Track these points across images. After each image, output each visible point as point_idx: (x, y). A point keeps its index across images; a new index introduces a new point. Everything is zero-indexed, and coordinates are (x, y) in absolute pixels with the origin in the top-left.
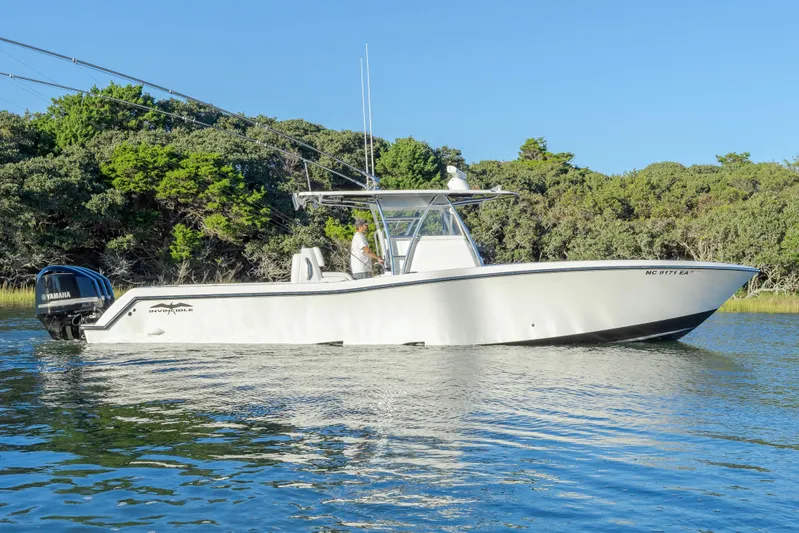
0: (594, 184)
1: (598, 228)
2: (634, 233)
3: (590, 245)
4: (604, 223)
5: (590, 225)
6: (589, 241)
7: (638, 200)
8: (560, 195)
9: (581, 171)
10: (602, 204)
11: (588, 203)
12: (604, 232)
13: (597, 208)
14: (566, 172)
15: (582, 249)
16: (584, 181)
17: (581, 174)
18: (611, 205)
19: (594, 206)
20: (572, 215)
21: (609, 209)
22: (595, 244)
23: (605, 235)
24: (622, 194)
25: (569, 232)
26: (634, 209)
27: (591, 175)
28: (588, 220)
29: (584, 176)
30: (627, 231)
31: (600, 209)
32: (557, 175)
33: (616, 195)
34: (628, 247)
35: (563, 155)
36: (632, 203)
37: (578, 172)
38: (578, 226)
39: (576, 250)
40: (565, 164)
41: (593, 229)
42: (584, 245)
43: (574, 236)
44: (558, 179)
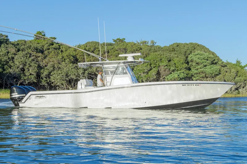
0: (64, 49)
1: (63, 67)
2: (77, 69)
3: (59, 74)
4: (65, 65)
5: (60, 66)
6: (60, 72)
7: (80, 56)
8: (49, 54)
9: (59, 44)
10: (66, 58)
11: (60, 57)
12: (65, 68)
13: (63, 59)
14: (53, 44)
15: (56, 75)
16: (60, 48)
17: (59, 46)
18: (69, 58)
19: (62, 59)
20: (53, 62)
21: (68, 60)
22: (62, 73)
23: (65, 69)
24: (74, 53)
25: (52, 69)
26: (78, 59)
27: (63, 46)
28: (59, 63)
29: (60, 46)
30: (74, 68)
31: (65, 59)
32: (49, 46)
33: (72, 54)
34: (75, 74)
35: (52, 38)
36: (78, 57)
37: (58, 45)
38: (55, 66)
39: (54, 76)
40: (53, 42)
41: (61, 67)
42: (57, 74)
43: (54, 70)
44: (49, 47)
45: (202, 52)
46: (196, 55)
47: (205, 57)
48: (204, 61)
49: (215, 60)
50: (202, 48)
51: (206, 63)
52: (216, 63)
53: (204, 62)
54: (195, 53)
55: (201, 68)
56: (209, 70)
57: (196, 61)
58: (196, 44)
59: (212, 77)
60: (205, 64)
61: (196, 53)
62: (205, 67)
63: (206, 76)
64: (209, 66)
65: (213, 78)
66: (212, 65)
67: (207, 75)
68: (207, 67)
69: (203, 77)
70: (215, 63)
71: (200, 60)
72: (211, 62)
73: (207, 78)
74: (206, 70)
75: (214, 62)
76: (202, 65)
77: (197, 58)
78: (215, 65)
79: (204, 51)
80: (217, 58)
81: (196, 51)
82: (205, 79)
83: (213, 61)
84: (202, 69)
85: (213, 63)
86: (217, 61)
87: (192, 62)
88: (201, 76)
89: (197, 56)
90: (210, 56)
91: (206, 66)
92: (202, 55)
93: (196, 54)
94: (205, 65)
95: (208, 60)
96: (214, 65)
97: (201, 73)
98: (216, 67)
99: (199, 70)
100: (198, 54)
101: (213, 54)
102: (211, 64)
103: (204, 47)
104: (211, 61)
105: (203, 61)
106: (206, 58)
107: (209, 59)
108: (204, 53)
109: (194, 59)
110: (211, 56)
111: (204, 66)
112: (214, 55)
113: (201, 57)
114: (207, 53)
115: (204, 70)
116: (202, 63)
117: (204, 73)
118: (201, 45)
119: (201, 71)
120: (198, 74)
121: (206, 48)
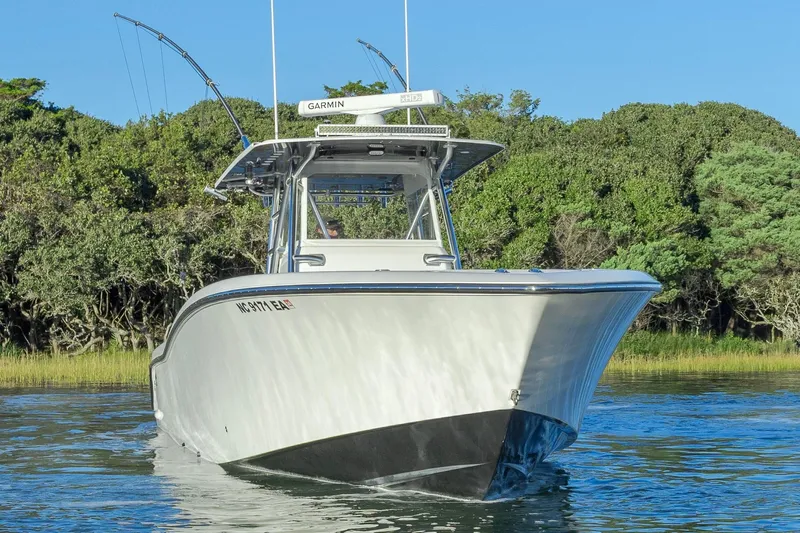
0: (82, 139)
1: (79, 225)
2: (150, 236)
3: (62, 260)
4: (91, 217)
5: (65, 221)
6: (62, 251)
7: (166, 170)
8: (11, 160)
9: (59, 115)
10: (93, 179)
11: (63, 178)
12: (91, 233)
13: (80, 188)
14: (27, 115)
15: (47, 267)
16: (64, 134)
17: (58, 120)
18: (109, 182)
19: (74, 185)
20: (28, 200)
21: (105, 190)
22: (72, 257)
23: (92, 239)
24: (136, 158)
25: (23, 235)
26: (156, 188)
27: (79, 122)
28: (61, 209)
29: (63, 125)
30: (137, 230)
31: (87, 189)
32: (9, 122)
33: (123, 162)
34: (139, 263)
35: (22, 82)
36: (153, 177)
37: (52, 115)
38: (42, 221)
39: (35, 269)
40: (27, 100)
41: (70, 228)
42: (50, 260)
43: (33, 242)
44: (9, 129)
45: (760, 151)
46: (733, 162)
47: (776, 174)
48: (772, 192)
50: (764, 127)
51: (781, 203)
53: (770, 198)
54: (729, 154)
55: (756, 226)
57: (732, 190)
58: (732, 109)
60: (777, 206)
61: (734, 153)
62: (774, 223)
67: (787, 262)
68: (787, 219)
69: (767, 271)
71: (752, 189)
73: (788, 272)
74: (784, 234)
76: (763, 209)
77: (739, 179)
79: (773, 143)
81: (732, 143)
82: (778, 280)
84: (762, 233)
87: (716, 195)
88: (759, 263)
89: (739, 166)
91: (781, 216)
92: (761, 161)
93: (731, 158)
94: (776, 210)
95: (789, 186)
97: (758, 251)
99: (747, 235)
100: (740, 160)
103: (771, 121)
105: (768, 190)
106: (783, 177)
107: (794, 181)
108: (770, 150)
109: (725, 184)
111: (774, 217)
113: (761, 169)
114: (785, 152)
115: (770, 236)
116: (762, 199)
117: (771, 248)
118: (756, 113)
119: (756, 240)
120: (745, 257)
121: (781, 129)
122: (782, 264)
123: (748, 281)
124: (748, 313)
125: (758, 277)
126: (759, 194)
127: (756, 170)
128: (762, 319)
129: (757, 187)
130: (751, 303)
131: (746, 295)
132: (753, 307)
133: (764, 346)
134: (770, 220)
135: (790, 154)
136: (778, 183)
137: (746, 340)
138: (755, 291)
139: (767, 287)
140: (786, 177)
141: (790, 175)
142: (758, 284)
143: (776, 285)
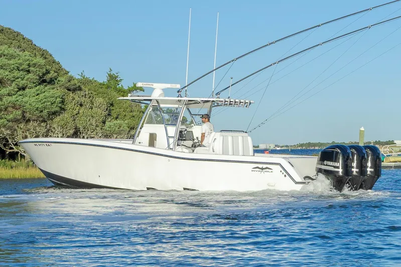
45: (12, 51)
47: (21, 64)
48: (19, 75)
49: (48, 72)
50: (14, 37)
51: (24, 81)
52: (51, 82)
53: (18, 78)
55: (9, 95)
56: (33, 99)
59: (41, 119)
60: (22, 83)
62: (20, 93)
63: (23, 116)
64: (34, 90)
65: (44, 121)
66: (42, 86)
67: (28, 115)
68: (27, 90)
69: (16, 121)
70: (48, 80)
71: (7, 73)
72: (38, 77)
73: (29, 121)
74: (25, 99)
75: (48, 77)
76: (13, 84)
78: (49, 86)
79: (19, 47)
80: (55, 66)
82: (22, 126)
83: (44, 75)
84: (13, 98)
85: (44, 81)
86: (56, 74)
88: (11, 116)
90: (35, 61)
91: (24, 89)
92: (12, 57)
94: (21, 85)
95: (28, 72)
96: (46, 86)
97: (10, 109)
98: (52, 93)
99: (4, 99)
101: (44, 54)
102: (40, 84)
103: (18, 34)
104: (39, 75)
105: (16, 74)
106: (25, 66)
107: (31, 69)
108: (18, 51)
110: (39, 60)
111: (20, 89)
112: (45, 58)
113: (12, 62)
114: (26, 52)
115: (17, 101)
116: (13, 79)
117: (18, 107)
118: (10, 29)
119: (9, 103)
120: (3, 112)
121: (24, 39)
122: (24, 117)
123: (4, 126)
124: (5, 145)
125: (10, 124)
126: (10, 76)
127: (9, 62)
128: (12, 149)
129: (10, 72)
130: (6, 139)
131: (3, 134)
132: (8, 141)
133: (14, 164)
134: (18, 91)
135: (29, 53)
136: (22, 70)
137: (3, 160)
138: (8, 132)
139: (15, 130)
140: (27, 67)
141: (29, 65)
142: (10, 128)
143: (21, 129)
